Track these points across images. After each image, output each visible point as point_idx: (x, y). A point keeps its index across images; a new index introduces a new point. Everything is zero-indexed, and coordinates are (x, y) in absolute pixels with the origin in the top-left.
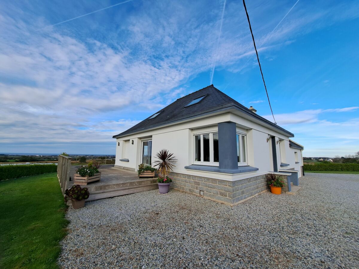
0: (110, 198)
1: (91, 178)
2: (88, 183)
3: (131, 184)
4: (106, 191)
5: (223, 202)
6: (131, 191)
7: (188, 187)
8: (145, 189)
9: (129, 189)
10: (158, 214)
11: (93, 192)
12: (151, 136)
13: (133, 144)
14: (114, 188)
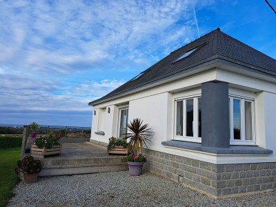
0: (68, 175)
1: (48, 150)
2: (46, 157)
3: (96, 161)
4: (64, 166)
5: (205, 193)
6: (94, 169)
7: (165, 170)
8: (113, 168)
9: (91, 166)
10: (113, 197)
11: (48, 167)
12: (127, 103)
13: (109, 112)
14: (74, 164)
